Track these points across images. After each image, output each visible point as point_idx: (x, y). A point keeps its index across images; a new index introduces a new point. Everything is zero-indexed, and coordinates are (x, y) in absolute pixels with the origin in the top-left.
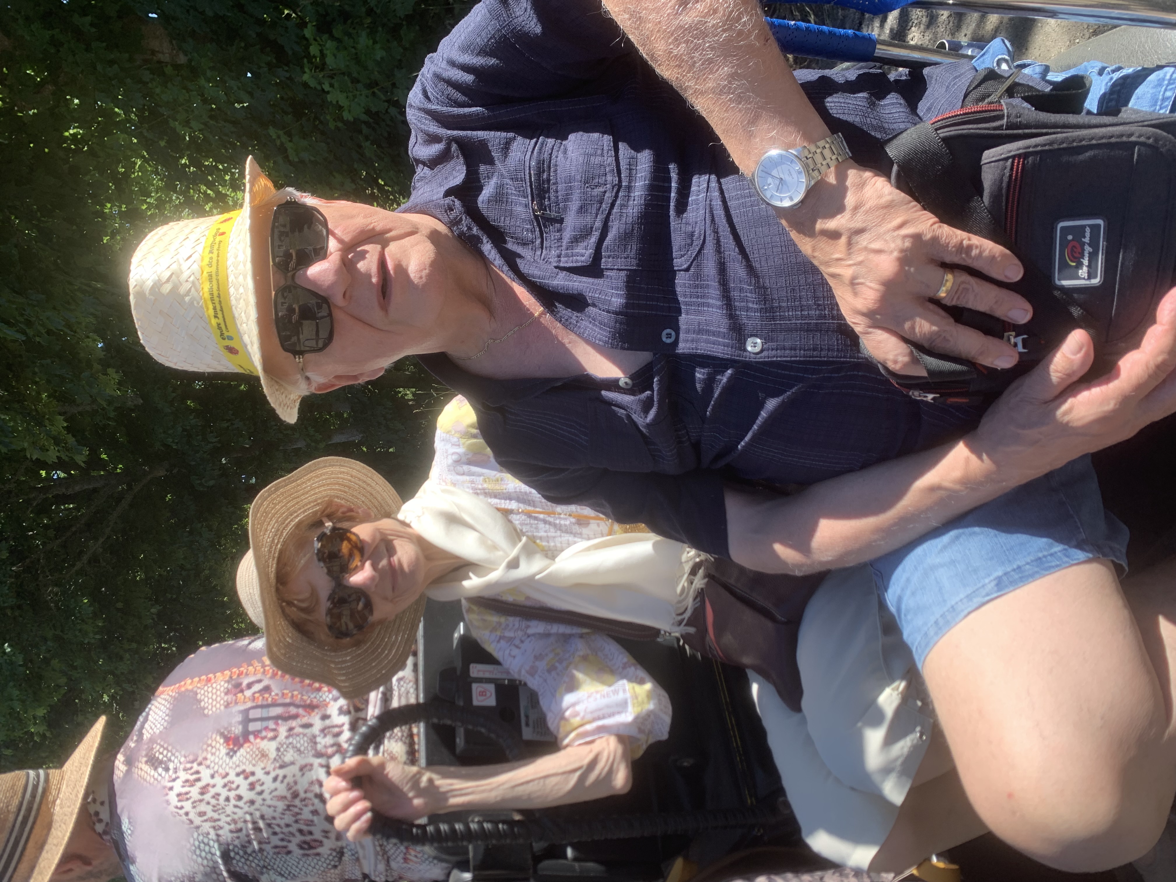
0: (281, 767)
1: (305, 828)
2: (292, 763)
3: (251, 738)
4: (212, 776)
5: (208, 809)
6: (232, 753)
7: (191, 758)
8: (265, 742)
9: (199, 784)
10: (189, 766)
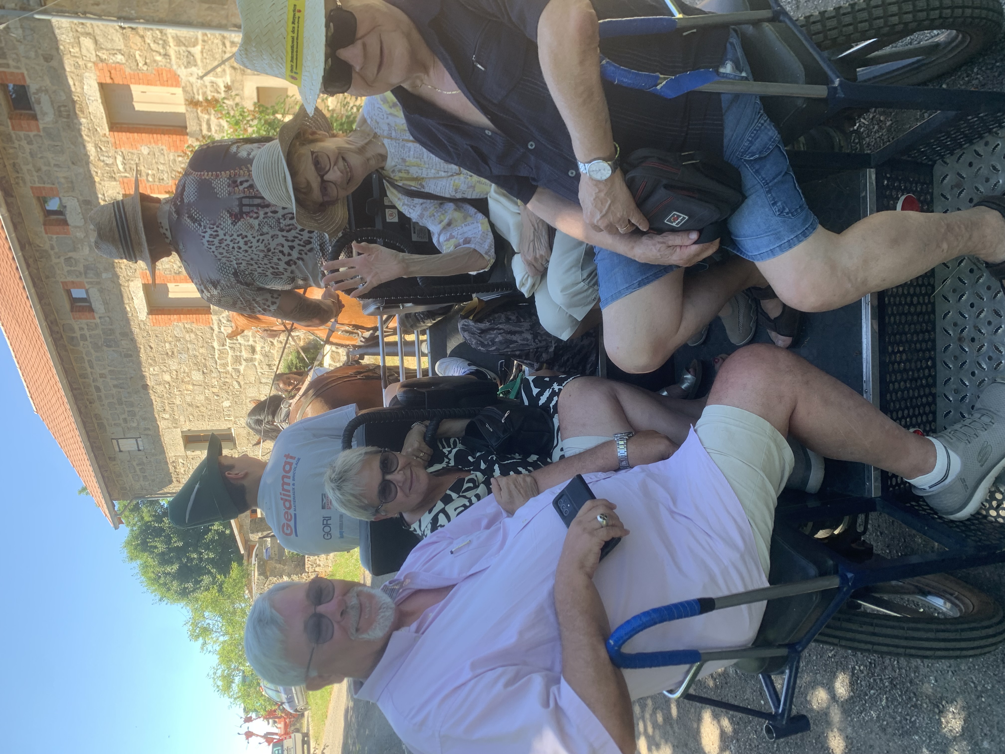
0: (261, 235)
1: (275, 266)
2: (267, 233)
3: (244, 215)
4: (225, 235)
5: (224, 251)
6: (234, 223)
7: (212, 222)
8: (252, 219)
9: (218, 238)
10: (212, 226)
